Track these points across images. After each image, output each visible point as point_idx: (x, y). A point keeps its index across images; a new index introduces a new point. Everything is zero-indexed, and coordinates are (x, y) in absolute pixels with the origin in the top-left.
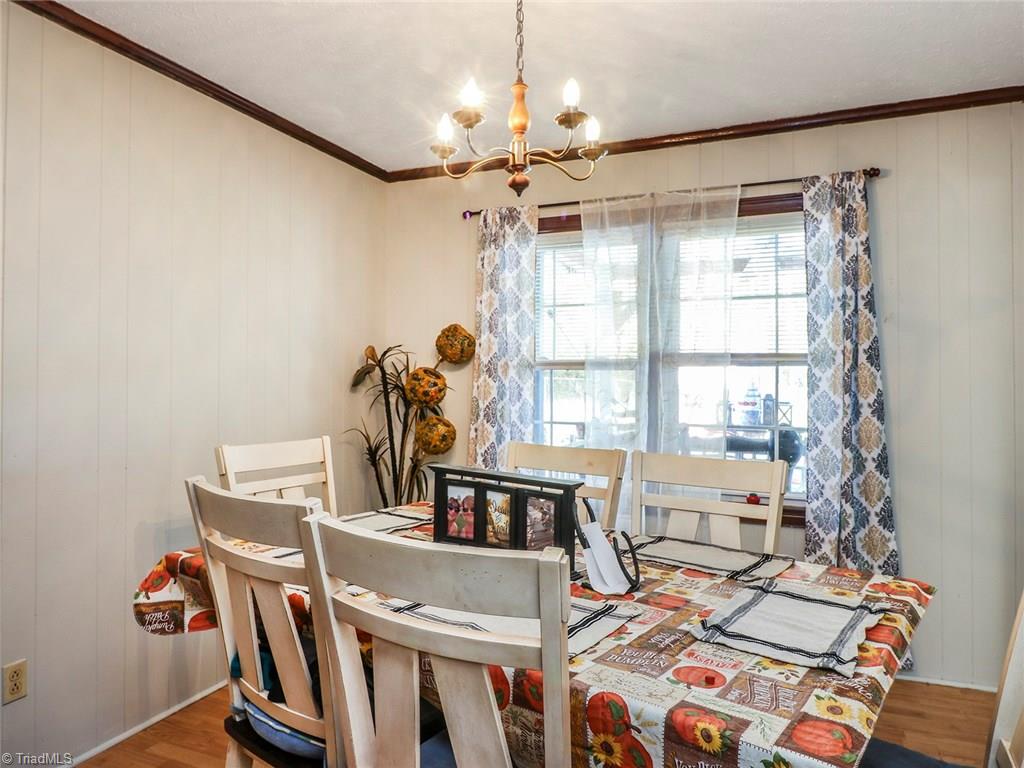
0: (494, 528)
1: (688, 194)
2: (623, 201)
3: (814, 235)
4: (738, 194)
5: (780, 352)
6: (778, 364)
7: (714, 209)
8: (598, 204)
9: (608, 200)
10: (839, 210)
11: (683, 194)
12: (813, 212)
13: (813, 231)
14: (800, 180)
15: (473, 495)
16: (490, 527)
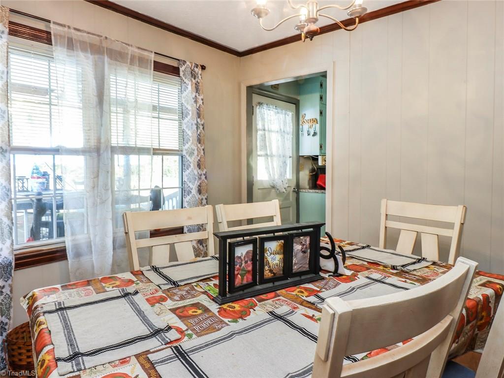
0: (269, 267)
1: (127, 46)
2: (85, 34)
3: (185, 91)
4: (153, 57)
5: (161, 148)
6: (163, 154)
7: (142, 62)
8: (66, 29)
9: (75, 29)
10: (194, 81)
11: (124, 45)
12: (184, 78)
13: (185, 88)
14: (179, 60)
15: (252, 249)
16: (266, 268)
